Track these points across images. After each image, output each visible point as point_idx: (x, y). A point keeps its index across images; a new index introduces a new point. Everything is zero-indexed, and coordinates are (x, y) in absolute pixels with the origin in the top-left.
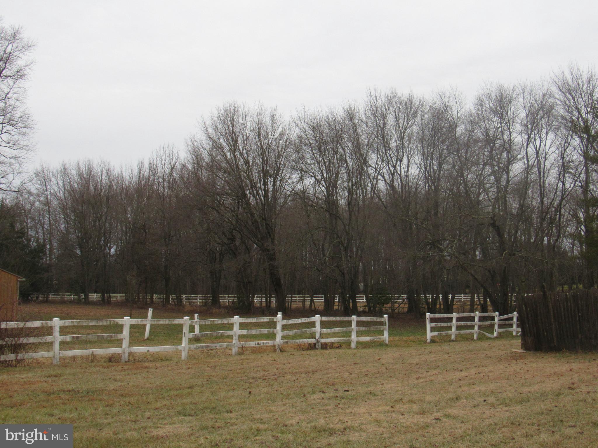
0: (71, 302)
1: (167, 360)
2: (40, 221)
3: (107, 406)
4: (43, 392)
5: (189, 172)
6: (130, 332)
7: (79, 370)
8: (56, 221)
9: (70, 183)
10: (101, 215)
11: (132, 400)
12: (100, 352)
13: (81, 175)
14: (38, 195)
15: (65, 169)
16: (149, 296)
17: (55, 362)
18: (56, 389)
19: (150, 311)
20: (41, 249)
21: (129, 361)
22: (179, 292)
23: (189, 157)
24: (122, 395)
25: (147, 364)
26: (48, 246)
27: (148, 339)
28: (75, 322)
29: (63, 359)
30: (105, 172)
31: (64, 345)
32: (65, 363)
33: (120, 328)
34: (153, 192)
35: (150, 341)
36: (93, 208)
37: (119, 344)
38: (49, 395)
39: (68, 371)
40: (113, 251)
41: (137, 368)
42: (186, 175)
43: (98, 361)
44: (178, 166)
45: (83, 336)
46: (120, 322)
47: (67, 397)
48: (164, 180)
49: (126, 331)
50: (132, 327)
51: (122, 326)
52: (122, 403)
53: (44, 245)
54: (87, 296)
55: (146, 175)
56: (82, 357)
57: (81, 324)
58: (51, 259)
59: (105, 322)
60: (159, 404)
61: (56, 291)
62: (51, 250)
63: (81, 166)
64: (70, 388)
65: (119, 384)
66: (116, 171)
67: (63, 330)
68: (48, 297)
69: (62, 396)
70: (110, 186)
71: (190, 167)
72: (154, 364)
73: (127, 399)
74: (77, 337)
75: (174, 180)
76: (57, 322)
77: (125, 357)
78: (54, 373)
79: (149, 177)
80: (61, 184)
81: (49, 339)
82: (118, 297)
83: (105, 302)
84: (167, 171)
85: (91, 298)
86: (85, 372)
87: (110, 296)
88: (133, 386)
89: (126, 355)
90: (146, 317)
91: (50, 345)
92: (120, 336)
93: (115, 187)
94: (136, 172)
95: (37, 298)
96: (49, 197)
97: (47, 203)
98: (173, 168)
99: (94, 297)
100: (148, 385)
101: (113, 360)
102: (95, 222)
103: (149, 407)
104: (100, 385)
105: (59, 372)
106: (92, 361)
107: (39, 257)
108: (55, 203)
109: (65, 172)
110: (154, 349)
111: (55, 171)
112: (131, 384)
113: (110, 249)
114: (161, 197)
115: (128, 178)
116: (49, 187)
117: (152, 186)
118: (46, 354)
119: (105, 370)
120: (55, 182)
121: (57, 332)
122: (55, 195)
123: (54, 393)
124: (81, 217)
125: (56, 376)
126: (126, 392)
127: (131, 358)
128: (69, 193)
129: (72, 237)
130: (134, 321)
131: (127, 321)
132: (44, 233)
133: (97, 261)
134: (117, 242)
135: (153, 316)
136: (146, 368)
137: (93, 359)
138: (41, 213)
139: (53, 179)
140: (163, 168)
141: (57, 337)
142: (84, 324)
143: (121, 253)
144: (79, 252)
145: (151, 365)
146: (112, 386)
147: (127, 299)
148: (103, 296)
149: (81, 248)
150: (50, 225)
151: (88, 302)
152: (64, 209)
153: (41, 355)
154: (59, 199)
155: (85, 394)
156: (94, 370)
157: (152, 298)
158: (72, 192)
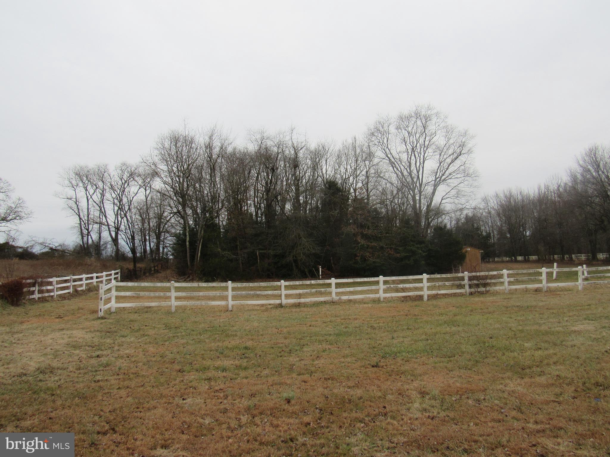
0: (507, 262)
1: (570, 290)
2: (486, 222)
3: (541, 314)
4: (503, 306)
5: (570, 187)
6: (547, 276)
7: (520, 296)
8: (495, 221)
9: (500, 201)
10: (520, 216)
11: (554, 311)
12: (530, 286)
13: (506, 197)
14: (484, 209)
15: (497, 194)
16: (552, 256)
17: (506, 292)
18: (510, 305)
19: (555, 264)
20: (488, 236)
21: (547, 291)
22: (570, 254)
23: (569, 179)
24: (548, 309)
25: (558, 293)
26: (492, 234)
27: (555, 279)
28: (515, 272)
29: (510, 290)
30: (519, 193)
31: (510, 283)
32: (511, 292)
33: (540, 274)
34: (548, 200)
35: (556, 280)
36: (515, 213)
37: (541, 282)
38: (507, 308)
39: (514, 296)
40: (528, 233)
41: (553, 295)
42: (568, 189)
43: (530, 291)
44: (562, 185)
45: (520, 279)
46: (540, 270)
47: (517, 309)
48: (555, 193)
49: (544, 276)
50: (547, 273)
51: (541, 273)
52: (549, 313)
53: (490, 234)
54: (516, 258)
55: (543, 192)
56: (519, 289)
57: (518, 272)
58: (494, 240)
59: (531, 271)
60: (571, 314)
61: (498, 256)
62: (494, 236)
63: (505, 191)
64: (518, 304)
65: (545, 303)
66: (525, 192)
67: (509, 276)
68: (494, 260)
69: (514, 309)
70: (523, 201)
71: (570, 184)
72: (563, 292)
73: (551, 311)
74: (517, 279)
75: (560, 193)
76: (505, 272)
77: (545, 289)
78: (507, 297)
79: (545, 193)
80: (495, 202)
81: (501, 280)
82: (534, 258)
83: (526, 261)
84: (556, 188)
85: (518, 259)
86: (524, 297)
87: (529, 258)
88: (553, 304)
89: (546, 288)
90: (553, 268)
91: (502, 283)
92: (540, 278)
93: (525, 200)
94: (537, 191)
95: (489, 260)
96: (490, 209)
97: (489, 213)
98: (559, 186)
99: (520, 258)
100: (562, 304)
101: (537, 290)
102: (516, 220)
103: (566, 315)
104: (534, 304)
105: (509, 296)
106: (526, 291)
107: (488, 239)
108: (493, 212)
109: (497, 196)
110: (561, 285)
111: (492, 196)
112: (551, 303)
113: (526, 233)
114: (554, 203)
115: (532, 194)
116: (489, 204)
117: (548, 197)
118: (501, 288)
119: (535, 296)
120: (492, 202)
121: (505, 277)
122: (493, 208)
123: (509, 307)
124: (509, 218)
125: (508, 299)
126: (550, 307)
127: (548, 290)
128: (500, 205)
129: (504, 228)
130: (548, 270)
131: (544, 270)
132: (489, 228)
133: (520, 239)
134: (530, 229)
135: (557, 267)
136: (558, 294)
137: (527, 290)
138: (486, 217)
139: (491, 200)
140: (553, 187)
141: (506, 279)
142: (520, 272)
143: (533, 235)
144: (508, 235)
145: (561, 293)
146: (541, 304)
147: (539, 258)
148: (525, 258)
149: (510, 233)
150: (492, 224)
151: (516, 261)
152: (499, 215)
153: (497, 288)
154: (495, 210)
155: (526, 308)
156: (529, 295)
157: (554, 257)
158: (502, 206)
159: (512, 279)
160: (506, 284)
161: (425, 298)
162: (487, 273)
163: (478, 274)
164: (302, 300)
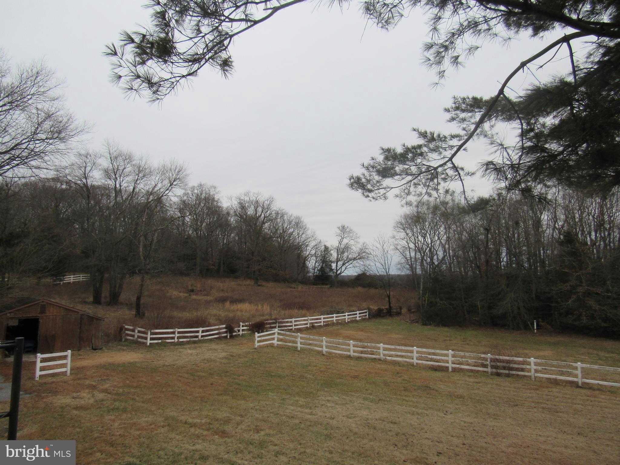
159: (540, 368)
160: (533, 371)
161: (450, 369)
162: (511, 358)
163: (501, 357)
164: (363, 355)
